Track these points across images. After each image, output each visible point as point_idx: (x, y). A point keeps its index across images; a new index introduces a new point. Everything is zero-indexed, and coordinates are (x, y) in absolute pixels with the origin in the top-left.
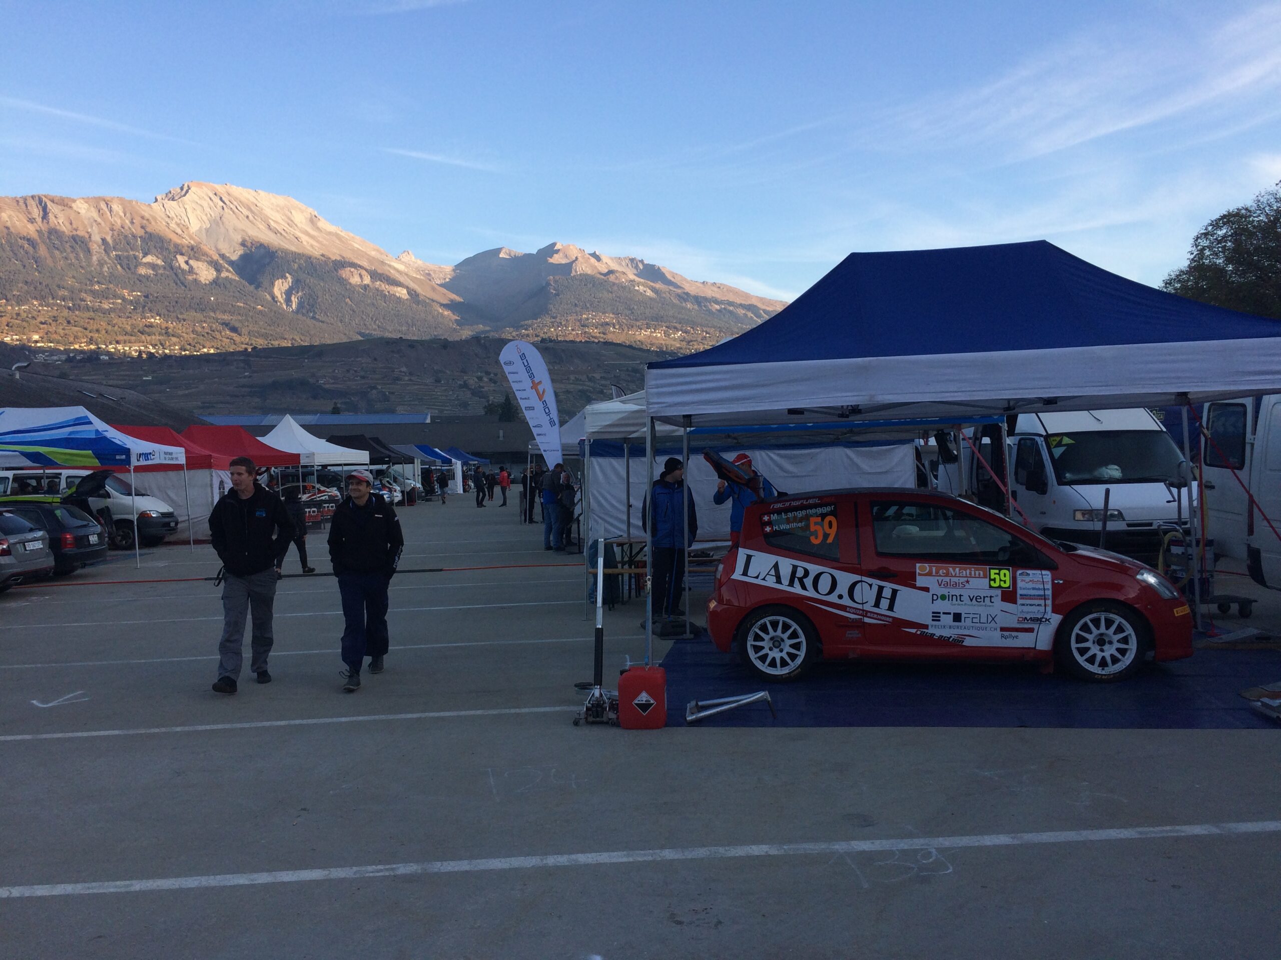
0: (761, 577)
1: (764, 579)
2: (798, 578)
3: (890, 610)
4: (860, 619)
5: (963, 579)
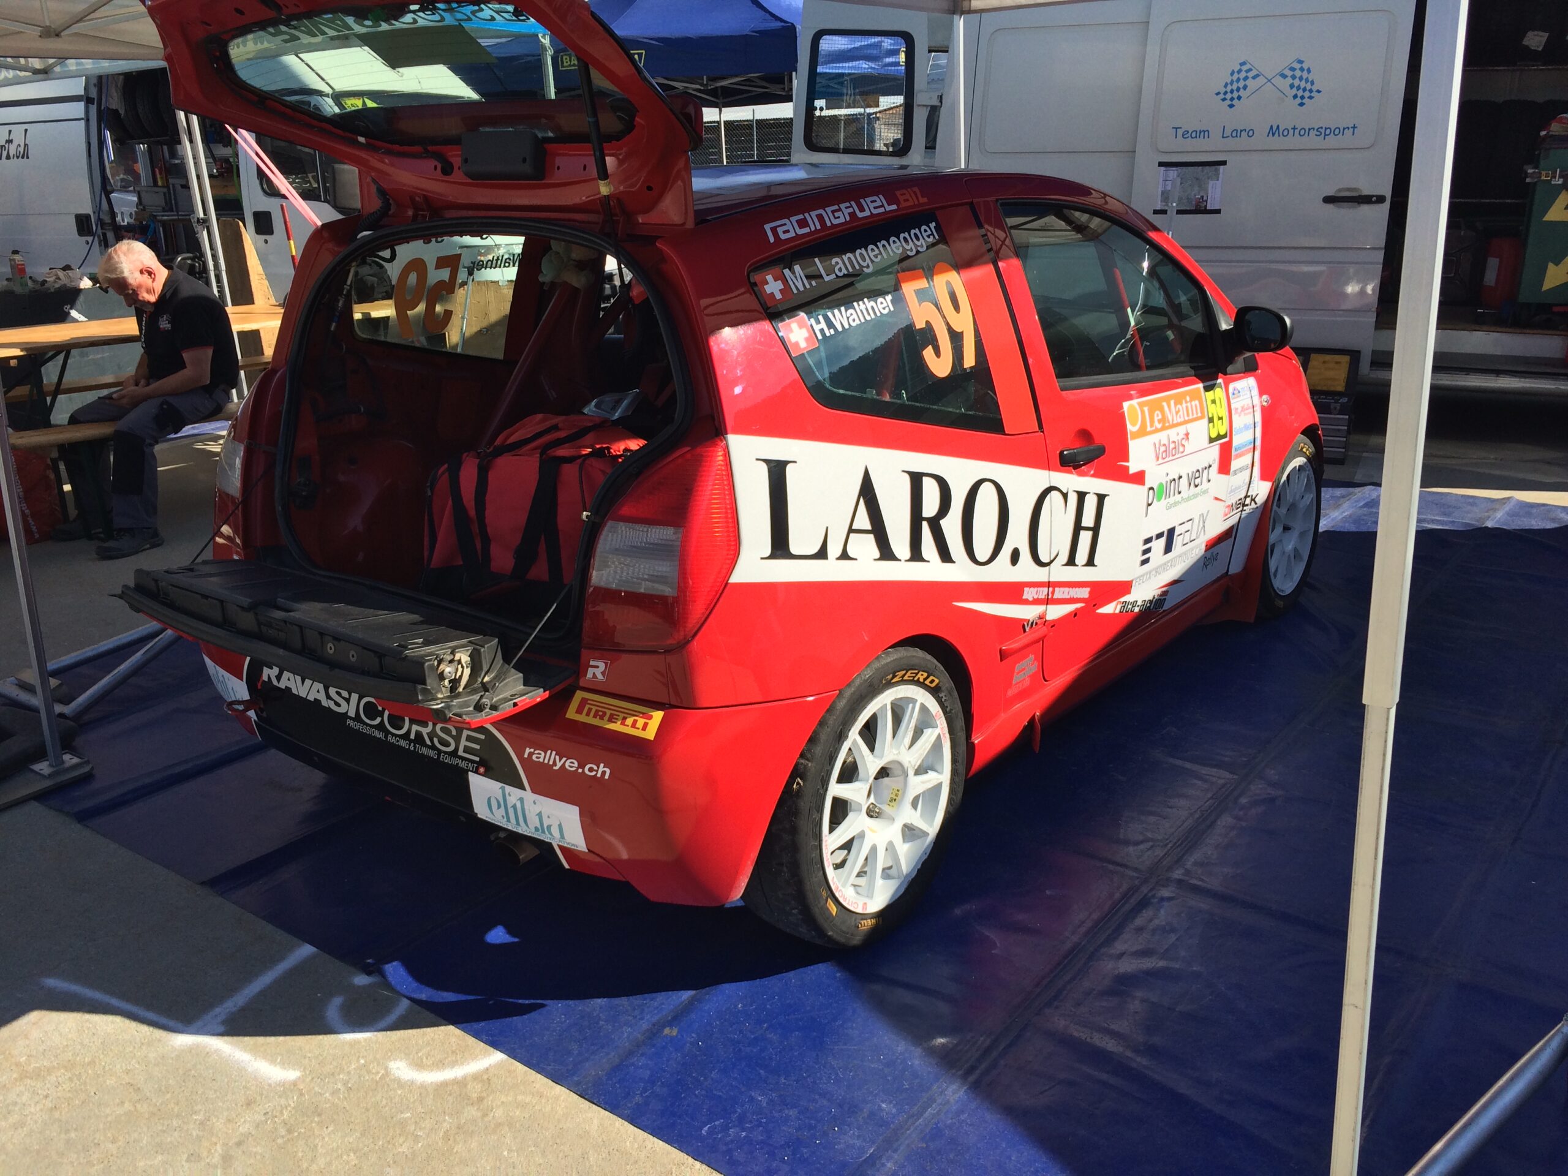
0: (834, 550)
1: (844, 556)
2: (928, 520)
3: (1090, 562)
4: (1042, 617)
5: (1182, 430)
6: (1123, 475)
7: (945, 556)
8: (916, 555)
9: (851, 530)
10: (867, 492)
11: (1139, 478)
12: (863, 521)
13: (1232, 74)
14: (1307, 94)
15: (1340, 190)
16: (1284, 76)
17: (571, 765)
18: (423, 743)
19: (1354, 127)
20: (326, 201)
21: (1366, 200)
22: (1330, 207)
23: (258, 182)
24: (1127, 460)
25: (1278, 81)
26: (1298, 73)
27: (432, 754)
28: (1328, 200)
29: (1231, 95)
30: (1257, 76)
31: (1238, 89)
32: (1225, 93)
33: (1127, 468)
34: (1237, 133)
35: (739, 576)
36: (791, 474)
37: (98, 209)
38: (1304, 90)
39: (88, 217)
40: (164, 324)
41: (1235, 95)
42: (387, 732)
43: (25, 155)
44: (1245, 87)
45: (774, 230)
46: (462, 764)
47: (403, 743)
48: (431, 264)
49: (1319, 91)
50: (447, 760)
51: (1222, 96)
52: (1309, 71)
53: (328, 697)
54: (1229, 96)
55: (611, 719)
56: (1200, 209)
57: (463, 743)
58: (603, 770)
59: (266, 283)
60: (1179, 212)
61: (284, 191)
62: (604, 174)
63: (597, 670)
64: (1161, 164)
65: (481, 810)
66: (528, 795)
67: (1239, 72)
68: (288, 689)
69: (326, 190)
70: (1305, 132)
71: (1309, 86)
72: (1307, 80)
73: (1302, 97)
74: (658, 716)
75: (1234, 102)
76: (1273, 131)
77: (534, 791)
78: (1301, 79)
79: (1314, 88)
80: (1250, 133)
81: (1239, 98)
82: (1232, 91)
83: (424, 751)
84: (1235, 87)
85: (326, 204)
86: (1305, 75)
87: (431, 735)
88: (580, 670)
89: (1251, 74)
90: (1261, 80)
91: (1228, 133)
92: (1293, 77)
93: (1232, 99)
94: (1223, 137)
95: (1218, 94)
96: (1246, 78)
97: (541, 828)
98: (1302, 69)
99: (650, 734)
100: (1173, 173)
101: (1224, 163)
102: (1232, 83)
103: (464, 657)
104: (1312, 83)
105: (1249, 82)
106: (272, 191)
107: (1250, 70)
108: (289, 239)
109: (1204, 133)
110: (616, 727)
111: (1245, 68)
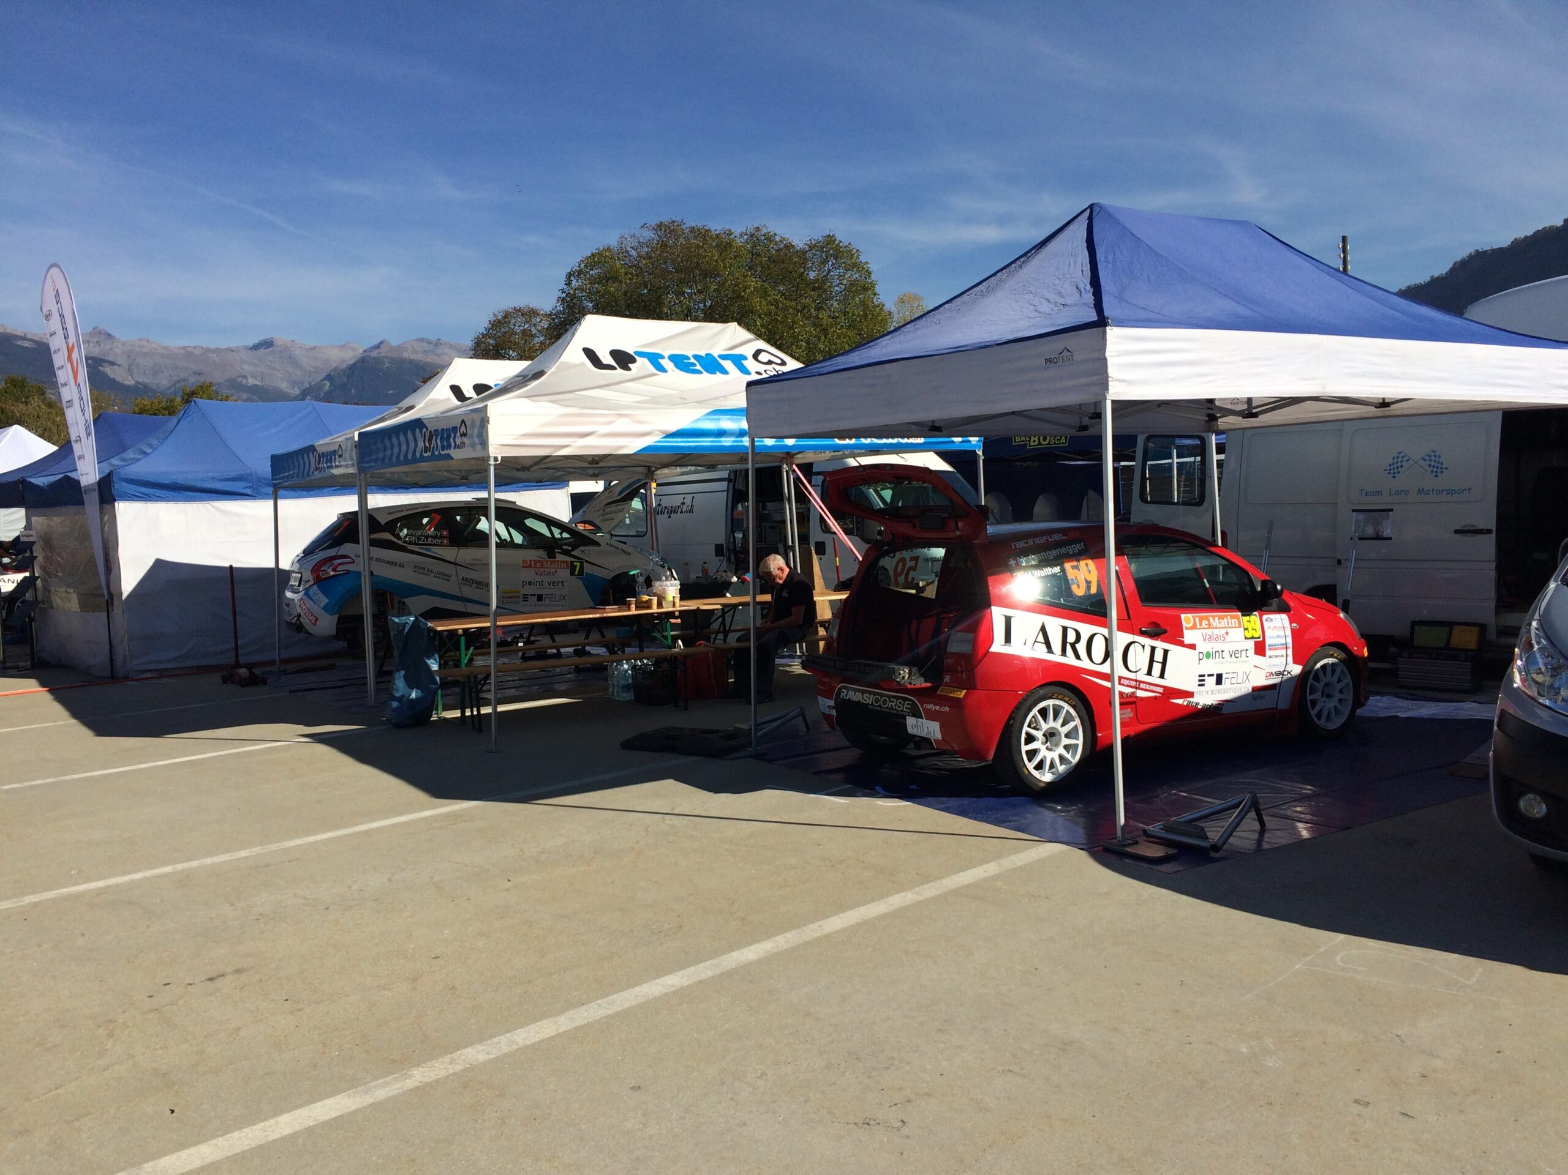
0: (1029, 647)
1: (1032, 649)
2: (1070, 644)
3: (1162, 676)
4: (1133, 693)
5: (1223, 631)
6: (1181, 644)
7: (1078, 657)
8: (1064, 652)
9: (1035, 641)
10: (1043, 630)
11: (1192, 647)
12: (1041, 638)
13: (1393, 459)
14: (1439, 470)
15: (1465, 526)
16: (1425, 460)
17: (938, 708)
18: (893, 709)
19: (1470, 489)
20: (857, 535)
21: (1480, 532)
22: (1458, 536)
23: (819, 525)
24: (1183, 637)
25: (1422, 463)
26: (1433, 458)
27: (895, 712)
28: (1457, 532)
29: (1394, 470)
30: (1407, 461)
31: (1398, 468)
32: (1390, 470)
33: (1183, 641)
34: (1398, 493)
35: (992, 649)
36: (1013, 620)
37: (728, 542)
38: (1438, 467)
39: (722, 545)
40: (785, 594)
41: (1396, 471)
42: (881, 707)
43: (691, 511)
44: (1402, 466)
45: (1015, 545)
46: (905, 714)
47: (886, 710)
48: (908, 559)
49: (1446, 469)
50: (900, 713)
51: (1388, 471)
52: (1440, 457)
53: (863, 699)
54: (1392, 471)
55: (951, 693)
56: (1378, 537)
57: (905, 706)
58: (947, 709)
59: (822, 581)
60: (1360, 539)
61: (834, 529)
62: (957, 528)
63: (947, 679)
64: (1354, 511)
65: (910, 730)
66: (924, 721)
67: (1398, 457)
68: (849, 699)
69: (858, 529)
70: (1439, 492)
71: (1440, 466)
72: (1439, 462)
73: (1437, 472)
74: (964, 691)
75: (1396, 475)
76: (1421, 491)
77: (926, 719)
78: (1435, 461)
79: (1444, 466)
80: (1407, 493)
81: (1398, 472)
82: (1394, 469)
83: (893, 711)
84: (1395, 466)
85: (857, 538)
86: (1437, 459)
87: (896, 705)
88: (942, 679)
89: (1405, 459)
90: (1411, 462)
91: (1393, 492)
92: (1430, 460)
93: (1394, 473)
94: (1390, 495)
95: (1385, 470)
96: (1402, 461)
97: (929, 732)
98: (1435, 456)
99: (962, 696)
100: (1361, 516)
101: (1392, 510)
102: (1393, 464)
103: (907, 671)
104: (1442, 464)
105: (1404, 463)
106: (826, 529)
107: (1404, 456)
108: (836, 557)
109: (1379, 492)
110: (952, 695)
111: (1401, 455)
